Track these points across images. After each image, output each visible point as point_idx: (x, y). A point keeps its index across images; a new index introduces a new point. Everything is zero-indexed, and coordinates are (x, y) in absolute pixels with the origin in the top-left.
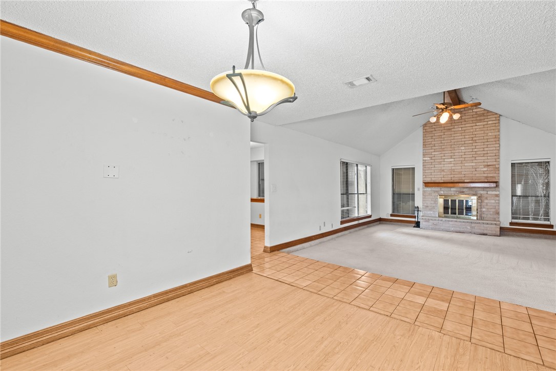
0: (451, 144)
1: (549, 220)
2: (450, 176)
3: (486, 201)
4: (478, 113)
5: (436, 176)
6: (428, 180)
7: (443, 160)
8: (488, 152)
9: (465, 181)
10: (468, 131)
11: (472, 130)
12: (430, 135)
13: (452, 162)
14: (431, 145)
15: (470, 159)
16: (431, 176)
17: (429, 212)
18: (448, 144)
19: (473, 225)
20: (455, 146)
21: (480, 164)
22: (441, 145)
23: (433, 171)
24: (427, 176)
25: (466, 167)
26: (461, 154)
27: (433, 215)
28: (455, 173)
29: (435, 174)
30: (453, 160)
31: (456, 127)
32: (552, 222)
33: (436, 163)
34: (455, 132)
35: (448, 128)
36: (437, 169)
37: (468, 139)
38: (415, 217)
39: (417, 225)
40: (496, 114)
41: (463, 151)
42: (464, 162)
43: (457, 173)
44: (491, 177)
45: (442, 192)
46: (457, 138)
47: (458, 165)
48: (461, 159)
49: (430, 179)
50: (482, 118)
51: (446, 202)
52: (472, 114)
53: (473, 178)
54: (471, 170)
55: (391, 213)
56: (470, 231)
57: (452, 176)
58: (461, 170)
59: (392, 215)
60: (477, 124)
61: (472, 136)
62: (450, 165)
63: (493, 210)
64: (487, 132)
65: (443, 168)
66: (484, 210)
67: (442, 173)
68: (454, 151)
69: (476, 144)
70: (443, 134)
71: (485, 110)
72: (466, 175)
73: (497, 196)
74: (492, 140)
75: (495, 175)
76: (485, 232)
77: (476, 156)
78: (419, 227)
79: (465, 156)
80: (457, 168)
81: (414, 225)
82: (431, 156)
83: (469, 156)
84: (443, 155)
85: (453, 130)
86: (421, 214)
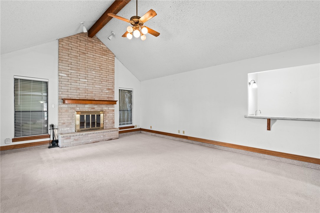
0: (85, 66)
1: (131, 123)
2: (84, 94)
3: (108, 115)
4: (104, 48)
5: (72, 94)
6: (64, 96)
7: (78, 79)
8: (109, 79)
9: (95, 99)
10: (97, 60)
11: (100, 60)
12: (67, 52)
13: (86, 83)
14: (68, 63)
15: (99, 82)
16: (68, 93)
17: (66, 129)
18: (83, 66)
19: (105, 134)
20: (88, 69)
21: (104, 87)
22: (77, 64)
23: (69, 88)
24: (64, 93)
25: (96, 88)
26: (92, 77)
27: (70, 131)
28: (88, 92)
29: (72, 91)
30: (86, 81)
31: (89, 53)
32: (133, 124)
33: (73, 81)
34: (89, 58)
35: (83, 51)
36: (73, 86)
37: (97, 66)
38: (49, 136)
39: (54, 143)
40: (113, 54)
41: (94, 75)
42: (95, 84)
43: (89, 92)
44: (110, 97)
45: (78, 109)
46: (90, 62)
47: (90, 86)
48: (92, 81)
49: (66, 96)
50: (106, 53)
51: (82, 117)
52: (100, 47)
53: (101, 97)
54: (99, 91)
55: (13, 137)
56: (103, 139)
57: (86, 94)
58: (93, 90)
59: (14, 140)
60: (103, 57)
61: (100, 65)
62: (84, 85)
63: (112, 121)
64: (108, 64)
65: (78, 87)
66: (107, 121)
67: (78, 91)
68: (88, 74)
69: (102, 72)
70: (78, 55)
71: (107, 48)
72: (96, 95)
73: (113, 110)
74: (111, 71)
75: (112, 96)
76: (111, 137)
77: (102, 80)
78: (58, 146)
79: (95, 79)
80: (90, 88)
81: (48, 145)
82: (68, 73)
83: (98, 80)
84: (79, 75)
85: (87, 54)
86: (56, 132)
